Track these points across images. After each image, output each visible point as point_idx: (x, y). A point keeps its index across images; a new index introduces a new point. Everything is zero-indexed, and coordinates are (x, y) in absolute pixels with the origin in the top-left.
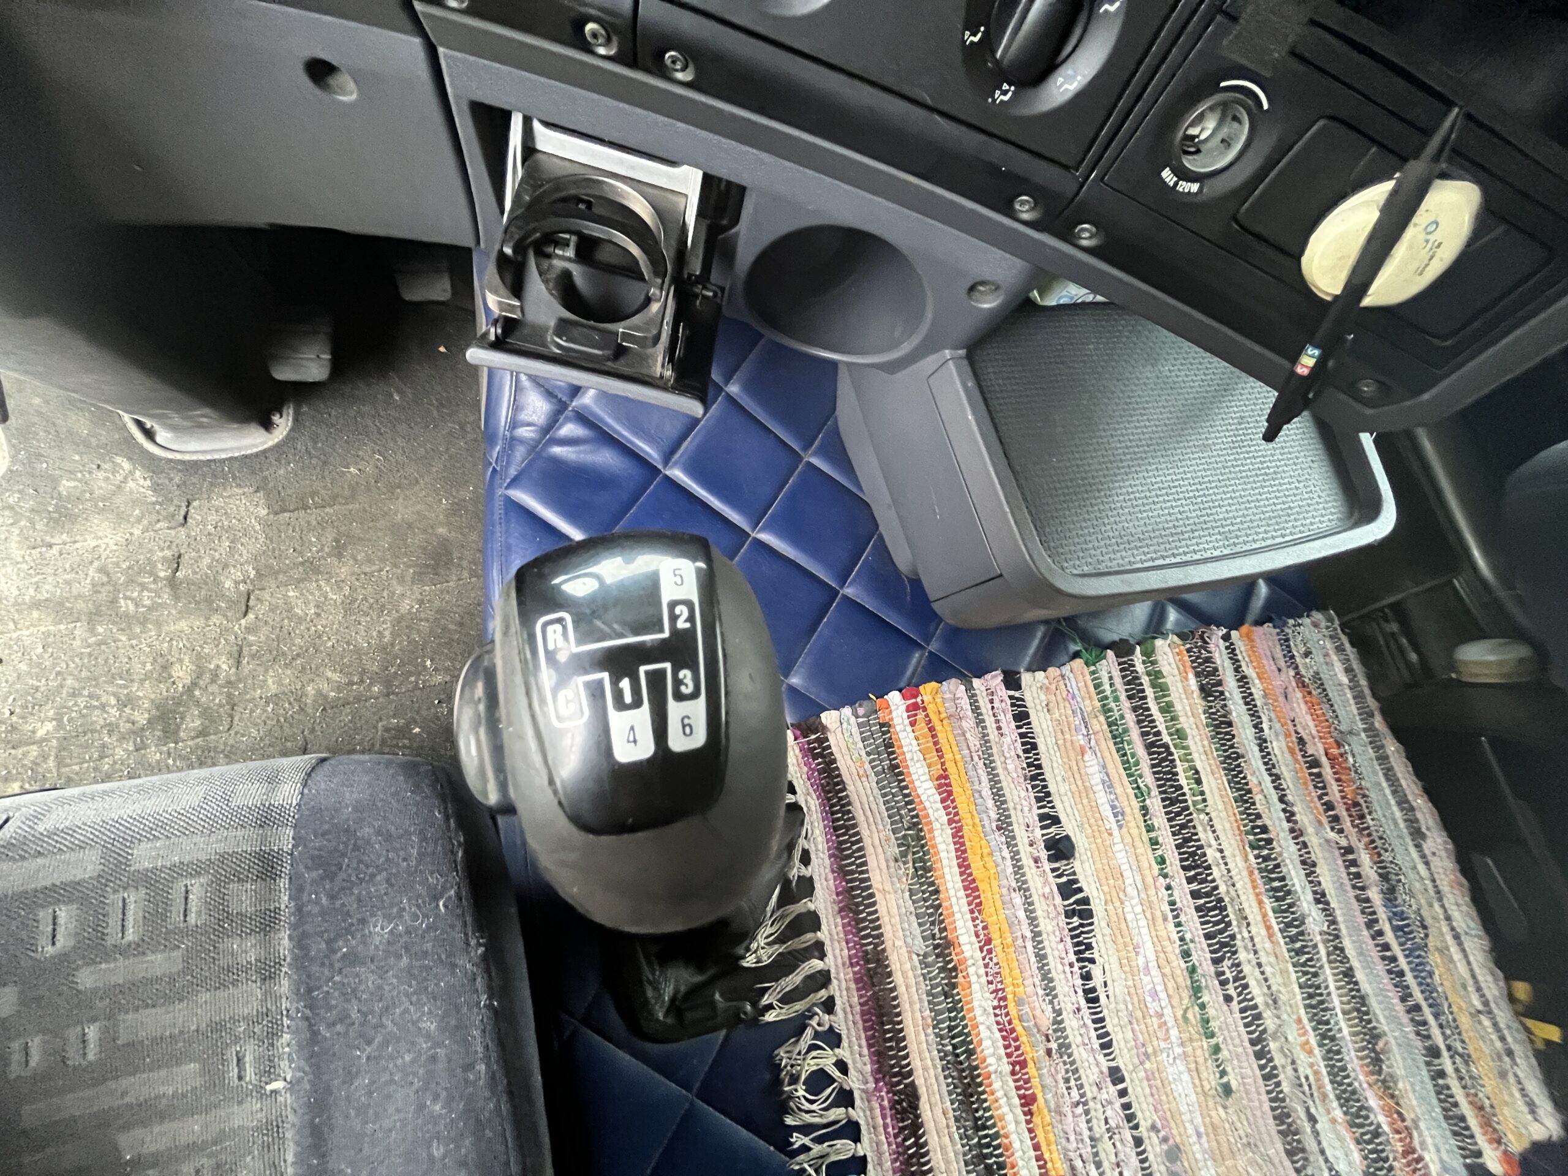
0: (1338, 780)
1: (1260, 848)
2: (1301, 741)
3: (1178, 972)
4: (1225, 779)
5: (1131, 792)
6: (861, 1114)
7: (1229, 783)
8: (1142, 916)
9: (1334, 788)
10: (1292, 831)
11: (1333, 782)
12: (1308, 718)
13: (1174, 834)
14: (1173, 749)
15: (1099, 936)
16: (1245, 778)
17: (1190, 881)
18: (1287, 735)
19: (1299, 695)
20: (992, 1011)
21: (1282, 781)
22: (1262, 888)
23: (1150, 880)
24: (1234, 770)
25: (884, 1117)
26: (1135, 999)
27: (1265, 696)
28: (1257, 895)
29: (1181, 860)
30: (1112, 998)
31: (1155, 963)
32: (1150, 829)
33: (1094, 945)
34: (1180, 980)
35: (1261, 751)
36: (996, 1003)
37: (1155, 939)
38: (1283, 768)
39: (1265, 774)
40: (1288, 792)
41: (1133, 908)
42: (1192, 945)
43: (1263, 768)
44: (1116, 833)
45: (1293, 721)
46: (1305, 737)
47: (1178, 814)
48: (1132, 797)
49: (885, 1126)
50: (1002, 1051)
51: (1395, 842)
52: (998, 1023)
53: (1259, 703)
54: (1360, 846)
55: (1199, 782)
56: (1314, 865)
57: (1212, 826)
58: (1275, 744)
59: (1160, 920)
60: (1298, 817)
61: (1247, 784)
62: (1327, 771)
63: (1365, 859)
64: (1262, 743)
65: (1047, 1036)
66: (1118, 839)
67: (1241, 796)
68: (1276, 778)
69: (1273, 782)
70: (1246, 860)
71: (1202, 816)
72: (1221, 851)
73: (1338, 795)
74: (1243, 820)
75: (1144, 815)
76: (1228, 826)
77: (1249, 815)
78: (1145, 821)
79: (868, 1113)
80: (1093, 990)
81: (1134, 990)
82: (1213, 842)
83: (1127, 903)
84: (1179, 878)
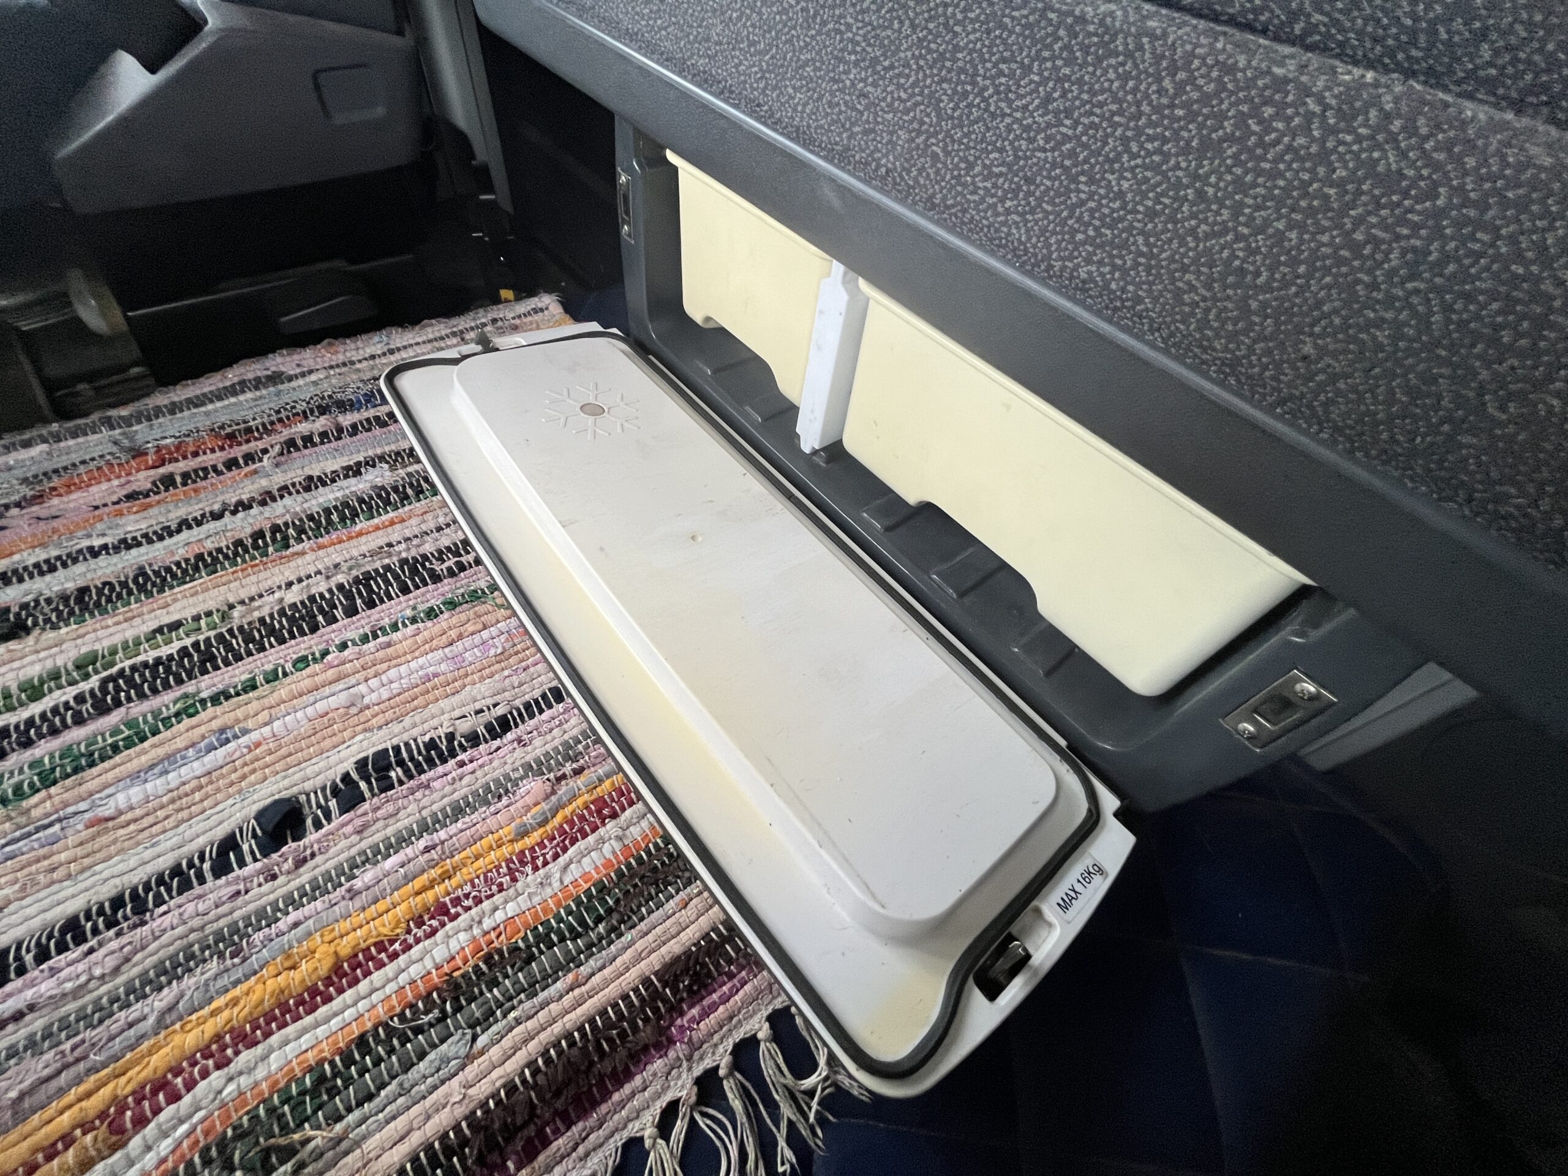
0: (196, 454)
1: (286, 538)
2: (131, 497)
3: (454, 620)
4: (177, 590)
5: (187, 722)
6: (721, 1049)
7: (185, 583)
8: (384, 677)
9: (207, 459)
10: (263, 503)
11: (199, 459)
12: (94, 489)
13: (262, 649)
14: (114, 670)
15: (415, 732)
16: (178, 564)
17: (332, 620)
18: (120, 514)
19: (55, 501)
20: (541, 872)
21: (190, 517)
22: (343, 533)
23: (331, 674)
24: (164, 579)
25: (714, 1007)
26: (497, 667)
27: (43, 545)
28: (350, 538)
29: (303, 634)
30: (497, 698)
31: (447, 650)
32: (251, 686)
33: (427, 738)
34: (463, 617)
35: (139, 544)
36: (529, 869)
37: (417, 653)
38: (172, 516)
39: (177, 538)
40: (207, 509)
41: (373, 691)
42: (421, 607)
43: (168, 542)
44: (255, 736)
45: (96, 508)
46: (124, 492)
47: (229, 647)
48: (194, 721)
49: (725, 1000)
50: (591, 839)
51: (286, 399)
52: (556, 857)
53: (54, 553)
54: (286, 433)
55: (176, 626)
56: (310, 478)
57: (252, 599)
58: (129, 528)
59: (390, 651)
60: (245, 497)
61: (187, 560)
62: (178, 468)
63: (303, 428)
64: (126, 544)
65: (559, 779)
66: (266, 731)
67: (206, 566)
68: (185, 524)
69: (190, 527)
70: (303, 553)
71: (236, 613)
72: (289, 585)
73: (218, 454)
74: (244, 561)
75: (228, 697)
76: (253, 578)
77: (236, 554)
78: (238, 694)
79: (716, 1037)
80: (489, 727)
81: (484, 671)
82: (277, 595)
83: (366, 701)
84: (330, 634)
